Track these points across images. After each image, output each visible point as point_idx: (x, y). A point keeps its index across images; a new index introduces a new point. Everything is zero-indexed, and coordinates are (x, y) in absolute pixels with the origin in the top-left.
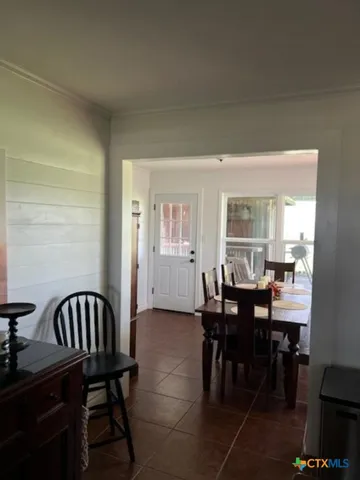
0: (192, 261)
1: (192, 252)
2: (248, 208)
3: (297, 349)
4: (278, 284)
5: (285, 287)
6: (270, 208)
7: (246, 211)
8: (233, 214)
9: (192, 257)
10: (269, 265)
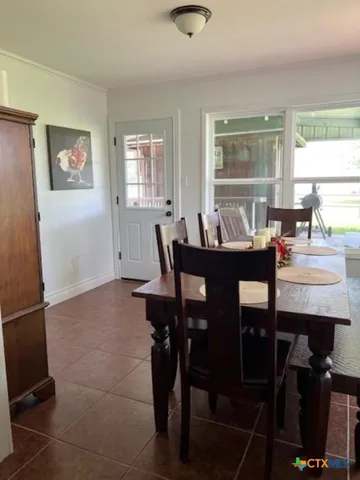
0: (169, 214)
1: (169, 202)
2: (249, 149)
3: (328, 367)
4: (288, 240)
5: (297, 244)
6: (276, 147)
7: (246, 152)
8: (230, 157)
9: (168, 208)
10: (273, 214)
